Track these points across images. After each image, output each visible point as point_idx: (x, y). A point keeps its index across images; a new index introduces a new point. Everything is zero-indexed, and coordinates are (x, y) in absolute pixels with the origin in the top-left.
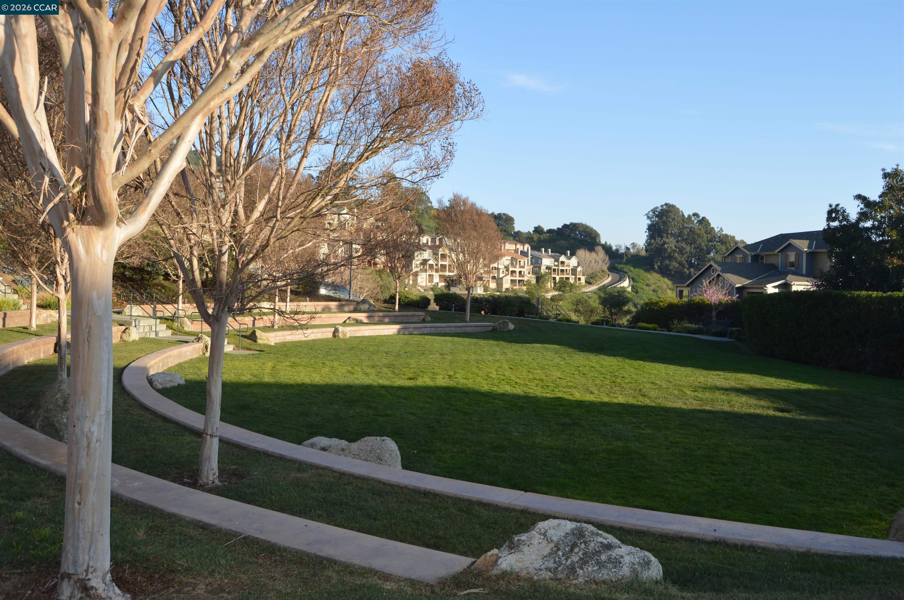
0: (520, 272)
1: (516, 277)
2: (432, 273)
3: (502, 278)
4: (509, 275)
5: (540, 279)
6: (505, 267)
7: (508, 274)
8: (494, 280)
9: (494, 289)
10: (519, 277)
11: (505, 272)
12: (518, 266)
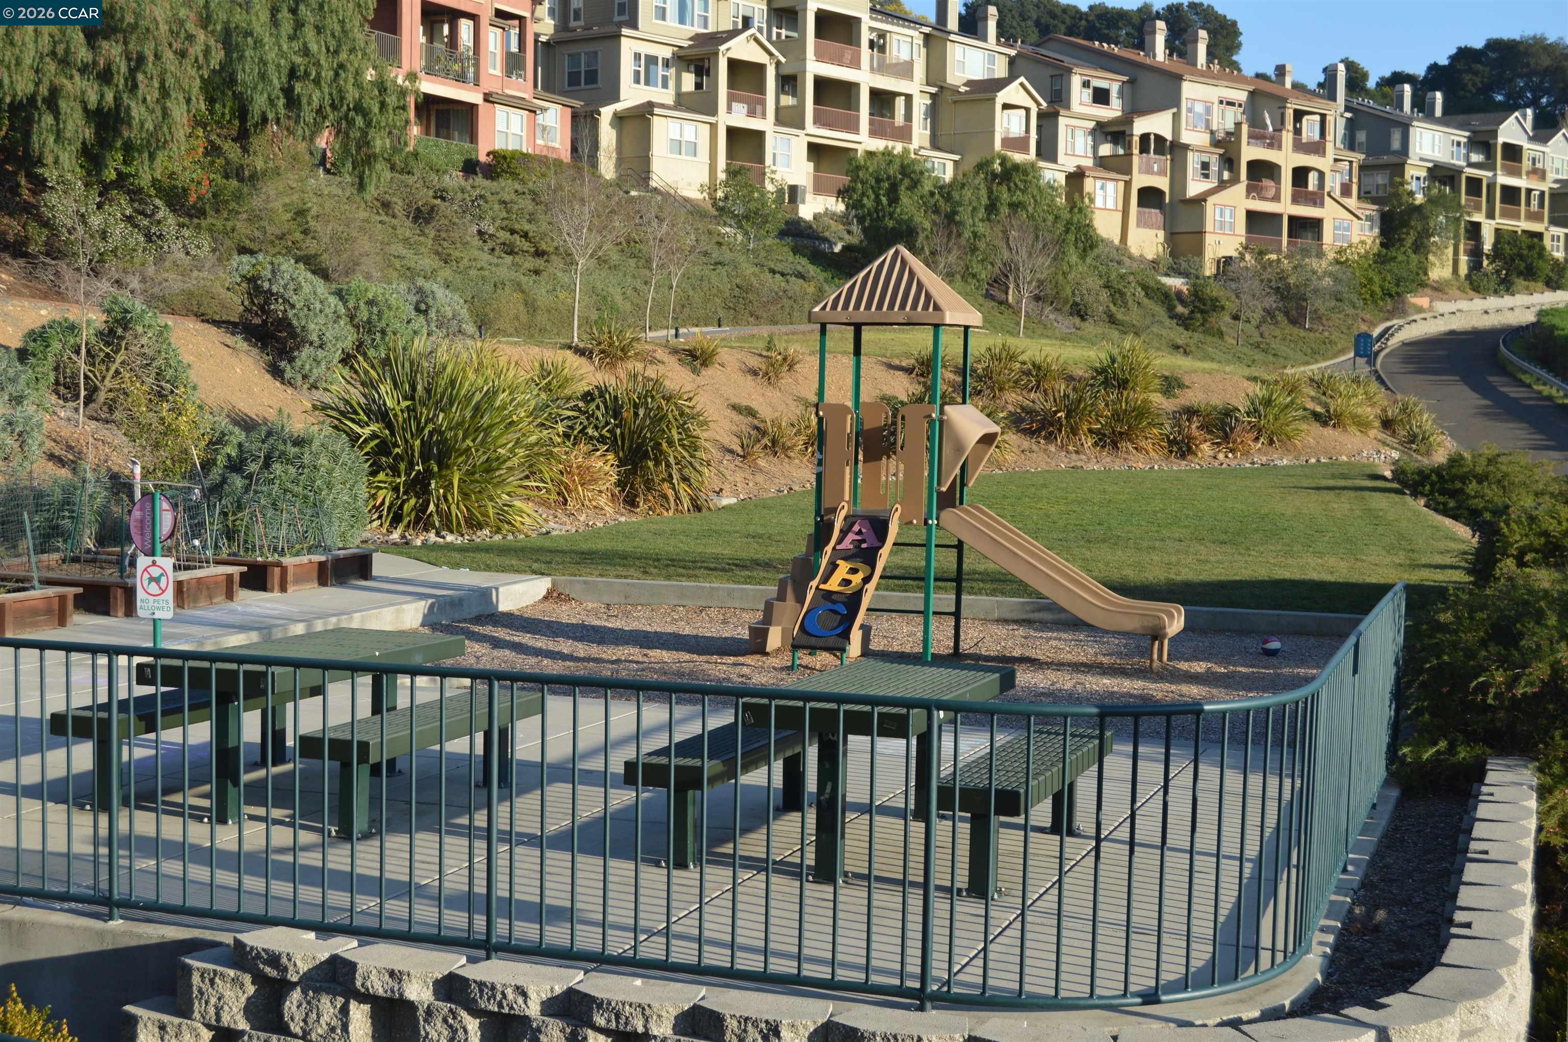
0: (1300, 175)
1: (1276, 198)
2: (754, 124)
3: (1200, 201)
4: (1241, 188)
5: (1405, 224)
6: (1216, 143)
7: (1235, 180)
8: (1155, 214)
9: (1155, 263)
10: (1295, 200)
11: (1214, 168)
12: (1287, 137)
